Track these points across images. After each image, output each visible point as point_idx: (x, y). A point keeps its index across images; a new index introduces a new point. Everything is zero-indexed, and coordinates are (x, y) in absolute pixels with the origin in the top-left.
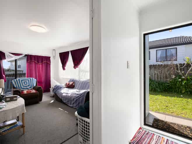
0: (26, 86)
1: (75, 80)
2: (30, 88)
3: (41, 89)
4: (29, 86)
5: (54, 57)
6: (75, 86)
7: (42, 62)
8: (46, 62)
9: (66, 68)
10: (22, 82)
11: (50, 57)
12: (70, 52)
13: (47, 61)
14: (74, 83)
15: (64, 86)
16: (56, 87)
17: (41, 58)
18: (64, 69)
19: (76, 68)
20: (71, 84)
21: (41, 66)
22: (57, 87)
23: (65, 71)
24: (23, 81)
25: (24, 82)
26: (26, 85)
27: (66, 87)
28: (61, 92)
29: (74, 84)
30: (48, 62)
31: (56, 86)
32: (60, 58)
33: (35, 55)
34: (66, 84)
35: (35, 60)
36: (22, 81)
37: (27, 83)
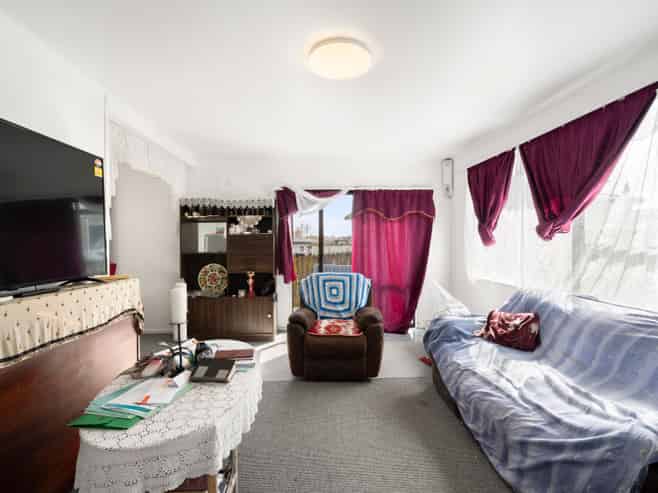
0: (335, 304)
1: (546, 305)
2: (345, 310)
3: (375, 325)
4: (342, 303)
5: (447, 189)
6: (545, 341)
7: (401, 212)
8: (415, 212)
9: (496, 234)
10: (324, 286)
11: (430, 193)
12: (517, 153)
13: (419, 208)
14: (536, 319)
15: (480, 328)
16: (437, 327)
17: (397, 199)
18: (487, 238)
19: (549, 238)
20: (518, 322)
21: (396, 226)
22: (441, 329)
23: (491, 248)
24: (327, 284)
25: (331, 288)
26: (334, 301)
27: (490, 339)
28: (455, 359)
29: (534, 328)
30: (422, 212)
31: (437, 320)
32: (471, 191)
33: (377, 188)
34: (490, 316)
35: (377, 207)
36: (325, 281)
37: (338, 292)
